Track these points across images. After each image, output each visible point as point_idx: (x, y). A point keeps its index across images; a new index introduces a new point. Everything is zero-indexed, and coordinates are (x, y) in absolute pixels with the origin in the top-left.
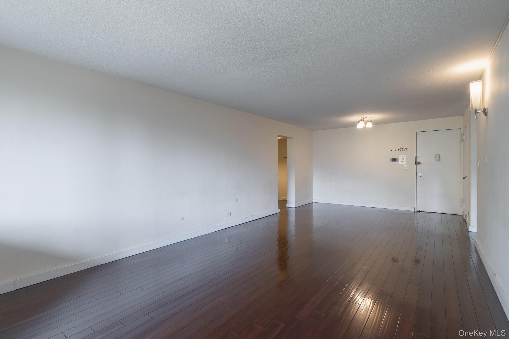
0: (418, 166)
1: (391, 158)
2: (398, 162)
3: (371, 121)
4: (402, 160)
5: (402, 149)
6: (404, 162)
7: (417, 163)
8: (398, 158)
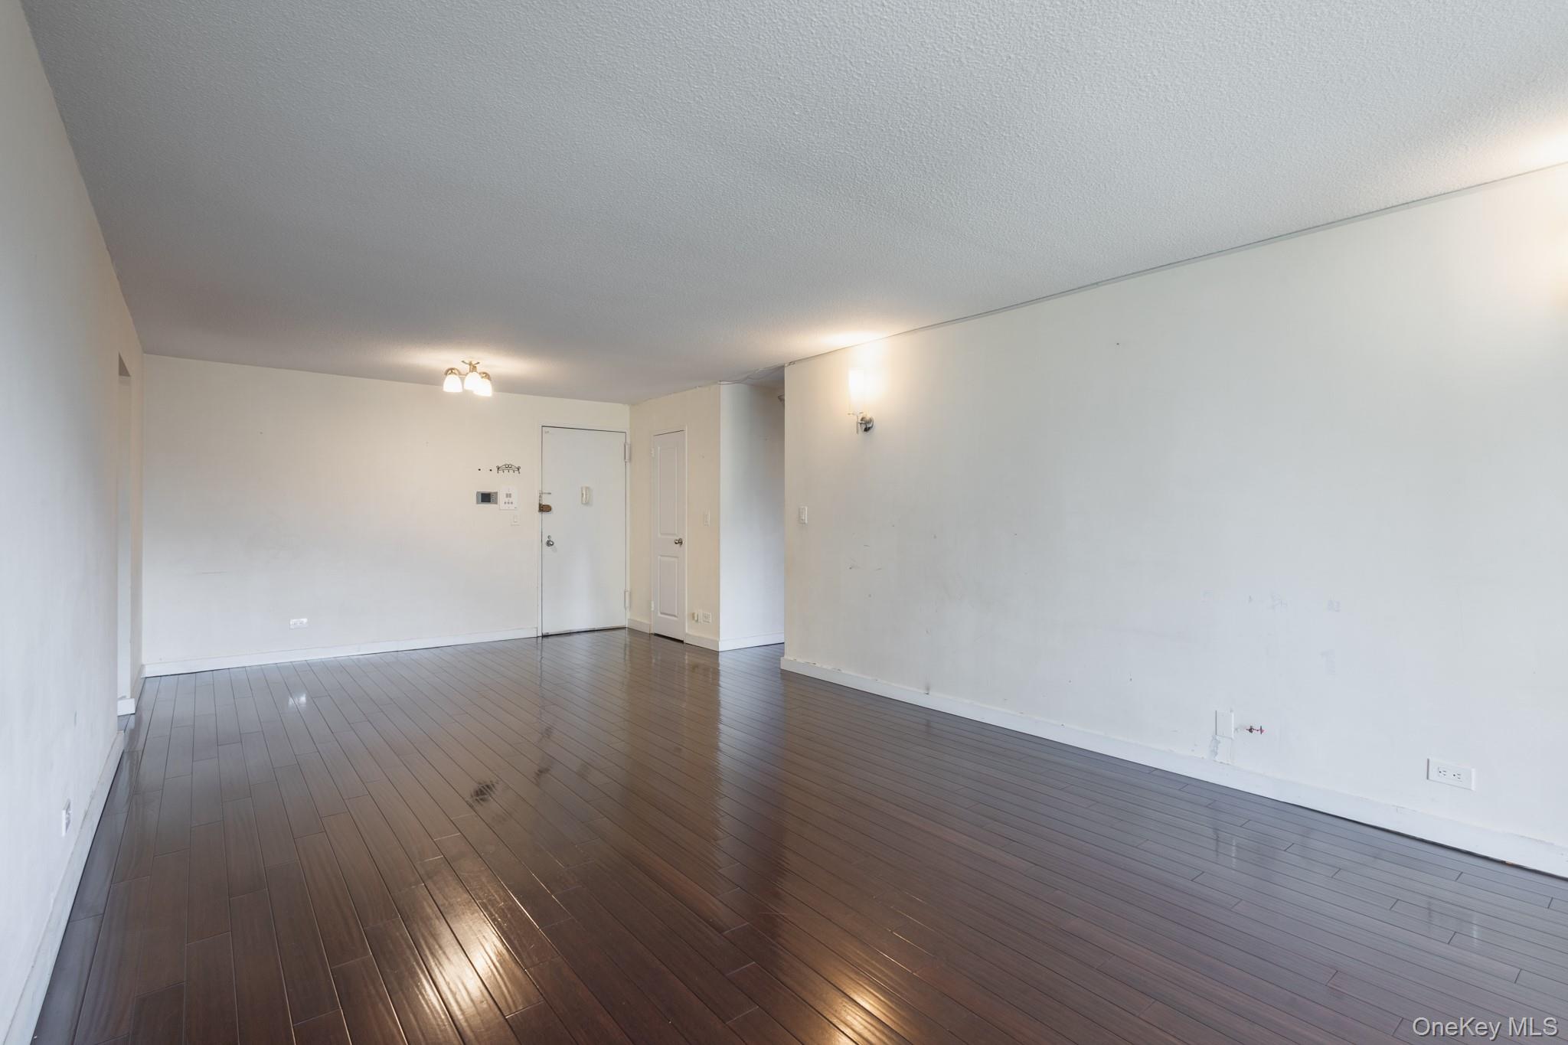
0: (545, 515)
1: (478, 493)
2: (496, 503)
3: (489, 376)
4: (507, 500)
5: (508, 467)
6: (512, 503)
7: (544, 509)
8: (496, 493)
